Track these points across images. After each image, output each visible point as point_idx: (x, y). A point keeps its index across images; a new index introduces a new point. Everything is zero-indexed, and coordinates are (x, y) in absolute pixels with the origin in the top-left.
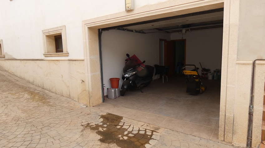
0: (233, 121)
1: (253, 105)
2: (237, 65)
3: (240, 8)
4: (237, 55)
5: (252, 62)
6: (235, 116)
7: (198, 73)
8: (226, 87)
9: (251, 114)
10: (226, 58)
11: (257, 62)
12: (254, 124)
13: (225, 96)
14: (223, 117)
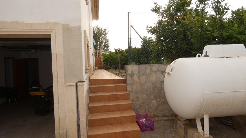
0: (67, 136)
1: (79, 118)
2: (65, 87)
3: (63, 41)
4: (65, 79)
5: (75, 84)
6: (67, 131)
7: (45, 93)
8: (58, 107)
9: (78, 126)
10: (56, 82)
11: (78, 84)
12: (81, 133)
13: (58, 115)
14: (58, 134)
